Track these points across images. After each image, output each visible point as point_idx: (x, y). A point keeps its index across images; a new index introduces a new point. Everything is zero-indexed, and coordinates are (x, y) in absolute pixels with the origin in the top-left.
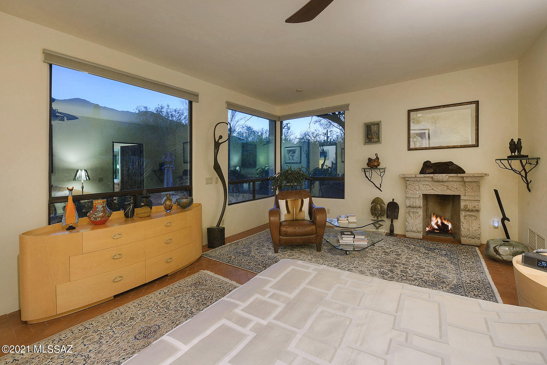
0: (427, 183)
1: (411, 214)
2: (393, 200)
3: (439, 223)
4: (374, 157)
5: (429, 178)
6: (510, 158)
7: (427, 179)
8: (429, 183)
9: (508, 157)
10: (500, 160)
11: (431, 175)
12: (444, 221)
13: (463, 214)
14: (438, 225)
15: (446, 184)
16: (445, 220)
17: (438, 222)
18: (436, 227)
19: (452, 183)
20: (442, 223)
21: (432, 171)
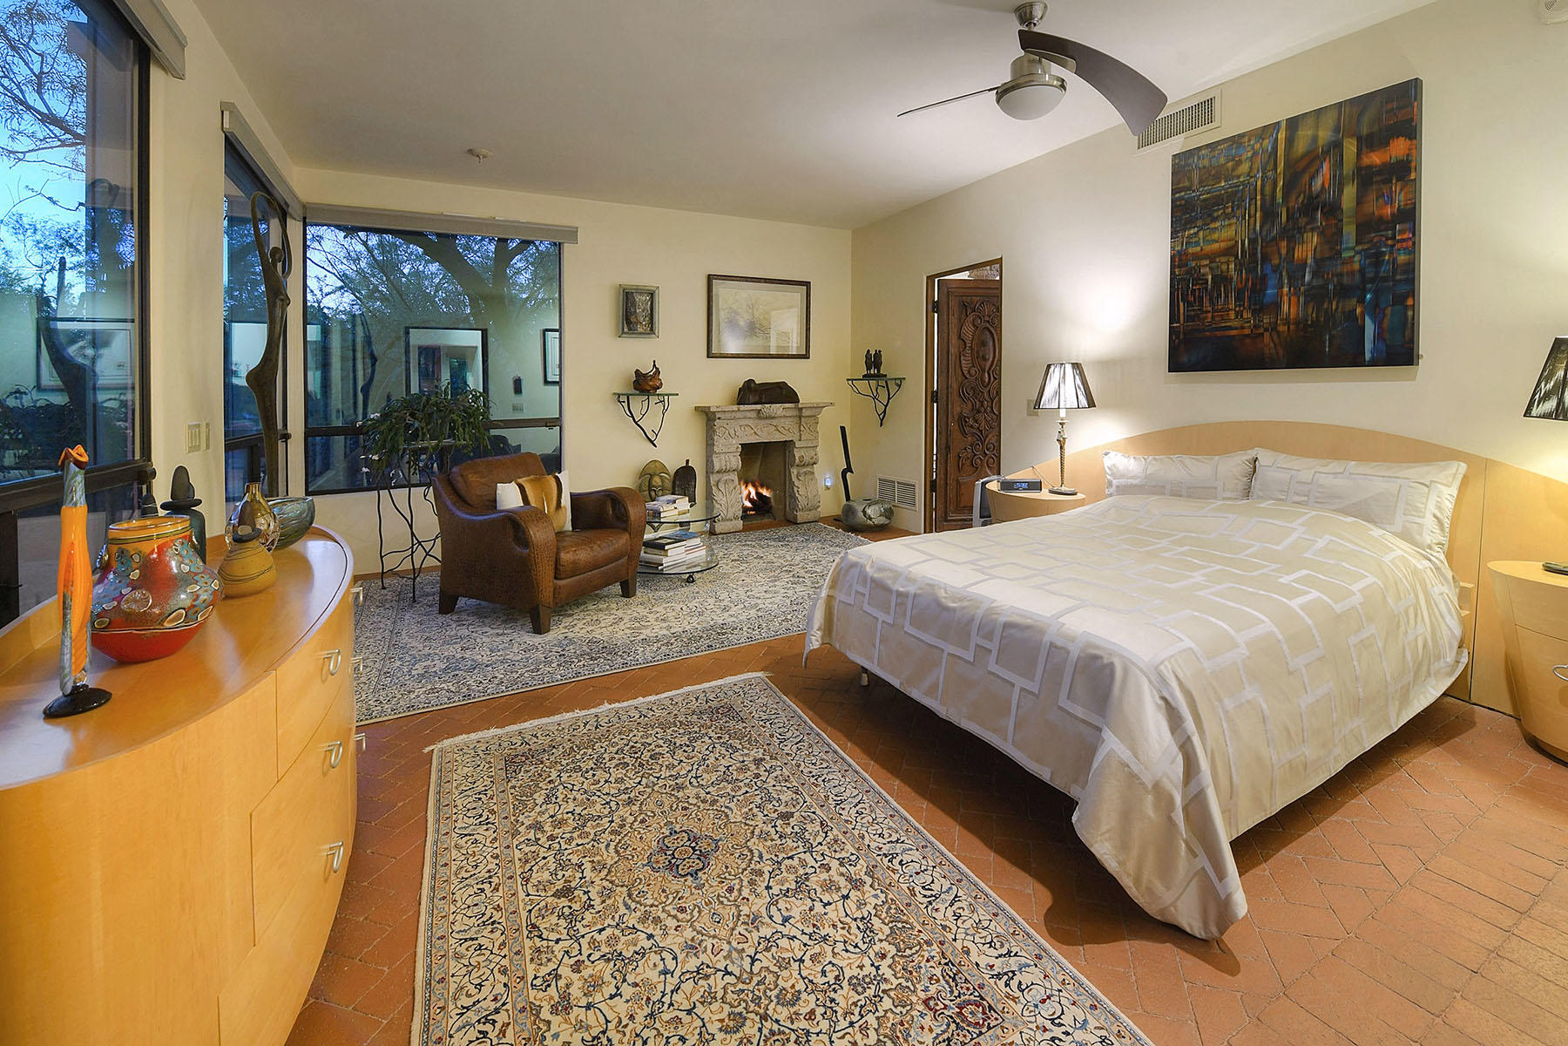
0: (747, 422)
1: (721, 486)
2: (687, 461)
3: (753, 495)
4: (647, 369)
5: (752, 413)
6: (866, 377)
7: (749, 415)
8: (750, 422)
9: (863, 376)
10: (852, 380)
11: (759, 407)
12: (760, 490)
13: (794, 471)
14: (751, 501)
15: (774, 422)
16: (762, 486)
17: (750, 493)
18: (748, 504)
19: (782, 420)
20: (758, 494)
21: (757, 398)
